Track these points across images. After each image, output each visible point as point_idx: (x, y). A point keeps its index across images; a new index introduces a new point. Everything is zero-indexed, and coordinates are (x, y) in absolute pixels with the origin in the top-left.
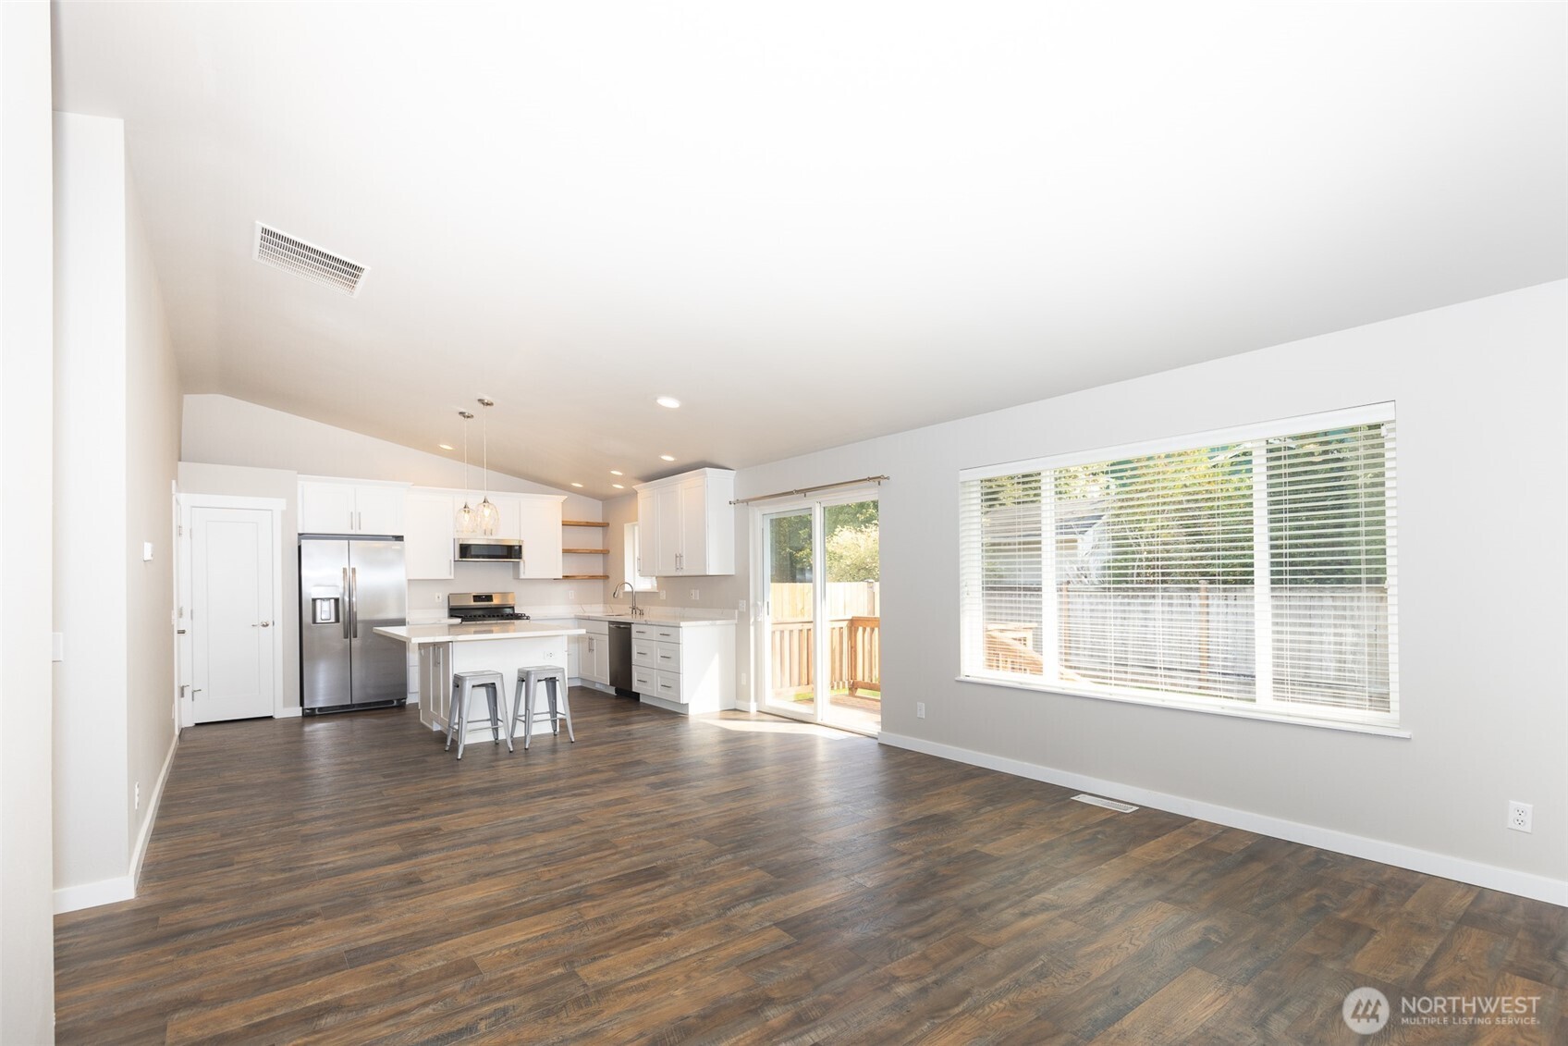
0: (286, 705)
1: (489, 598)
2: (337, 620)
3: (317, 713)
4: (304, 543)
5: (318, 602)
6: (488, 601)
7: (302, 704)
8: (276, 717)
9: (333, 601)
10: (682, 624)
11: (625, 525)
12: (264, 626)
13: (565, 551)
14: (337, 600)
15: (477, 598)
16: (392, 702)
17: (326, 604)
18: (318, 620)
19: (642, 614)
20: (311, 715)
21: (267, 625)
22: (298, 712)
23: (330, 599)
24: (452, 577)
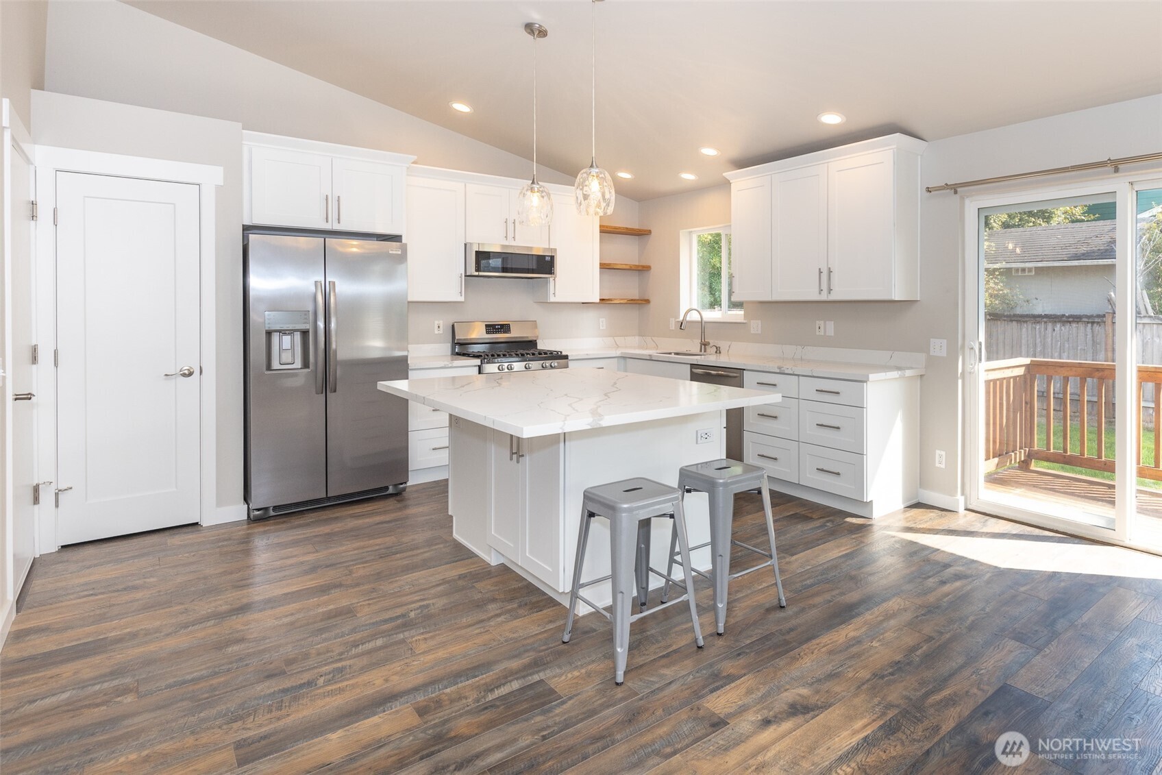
0: (220, 502)
1: (505, 328)
2: (306, 364)
3: (272, 513)
4: (252, 237)
5: (275, 338)
6: (505, 332)
7: (246, 498)
8: (205, 524)
9: (298, 336)
10: (872, 377)
11: (681, 231)
12: (184, 375)
13: (604, 267)
14: (305, 333)
15: (491, 328)
16: (387, 488)
17: (287, 339)
18: (276, 365)
19: (718, 351)
20: (260, 518)
21: (191, 374)
22: (237, 512)
23: (291, 332)
24: (462, 299)
